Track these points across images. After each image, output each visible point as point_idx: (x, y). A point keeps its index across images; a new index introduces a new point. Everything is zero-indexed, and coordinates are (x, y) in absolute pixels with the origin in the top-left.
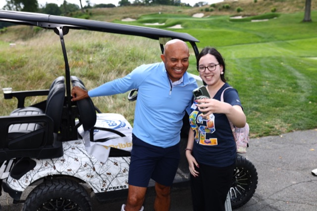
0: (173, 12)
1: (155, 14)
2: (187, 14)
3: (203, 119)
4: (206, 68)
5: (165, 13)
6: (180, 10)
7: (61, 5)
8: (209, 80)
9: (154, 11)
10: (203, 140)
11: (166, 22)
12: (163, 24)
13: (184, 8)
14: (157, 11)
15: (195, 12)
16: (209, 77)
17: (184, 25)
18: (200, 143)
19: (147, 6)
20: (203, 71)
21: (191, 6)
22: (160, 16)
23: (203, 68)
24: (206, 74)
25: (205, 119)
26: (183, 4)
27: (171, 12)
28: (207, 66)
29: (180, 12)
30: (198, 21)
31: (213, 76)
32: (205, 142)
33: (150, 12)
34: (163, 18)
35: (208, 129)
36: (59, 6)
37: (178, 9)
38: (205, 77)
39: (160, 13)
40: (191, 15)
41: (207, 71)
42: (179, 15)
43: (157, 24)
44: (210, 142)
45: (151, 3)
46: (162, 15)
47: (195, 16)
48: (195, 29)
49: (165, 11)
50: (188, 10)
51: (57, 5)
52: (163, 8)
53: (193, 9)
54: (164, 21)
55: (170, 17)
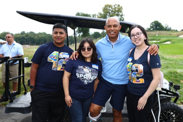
0: (166, 35)
1: (154, 36)
2: (175, 35)
3: (136, 68)
4: (135, 35)
5: (160, 35)
6: (170, 33)
7: (102, 33)
8: (137, 43)
9: (153, 34)
10: (135, 81)
11: (161, 40)
12: (159, 41)
13: (173, 32)
14: (155, 34)
15: (180, 34)
16: (137, 41)
17: (172, 42)
18: (133, 82)
19: (149, 31)
20: (133, 37)
21: (178, 31)
22: (157, 37)
23: (133, 36)
24: (135, 39)
25: (137, 68)
26: (173, 30)
27: (164, 34)
28: (135, 34)
29: (170, 34)
30: (182, 39)
31: (140, 40)
32: (136, 81)
33: (151, 35)
34: (159, 38)
35: (138, 74)
36: (100, 33)
37: (169, 33)
38: (135, 41)
39: (157, 35)
40: (178, 36)
41: (136, 37)
42: (170, 36)
43: (155, 41)
44: (139, 81)
45: (152, 30)
46: (158, 36)
47: (180, 36)
48: (180, 44)
49: (160, 34)
50: (176, 33)
51: (99, 33)
52: (159, 33)
53: (179, 33)
54: (159, 40)
55: (164, 37)
